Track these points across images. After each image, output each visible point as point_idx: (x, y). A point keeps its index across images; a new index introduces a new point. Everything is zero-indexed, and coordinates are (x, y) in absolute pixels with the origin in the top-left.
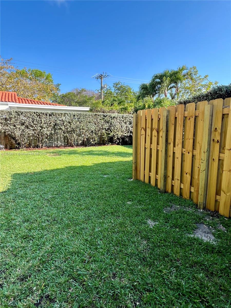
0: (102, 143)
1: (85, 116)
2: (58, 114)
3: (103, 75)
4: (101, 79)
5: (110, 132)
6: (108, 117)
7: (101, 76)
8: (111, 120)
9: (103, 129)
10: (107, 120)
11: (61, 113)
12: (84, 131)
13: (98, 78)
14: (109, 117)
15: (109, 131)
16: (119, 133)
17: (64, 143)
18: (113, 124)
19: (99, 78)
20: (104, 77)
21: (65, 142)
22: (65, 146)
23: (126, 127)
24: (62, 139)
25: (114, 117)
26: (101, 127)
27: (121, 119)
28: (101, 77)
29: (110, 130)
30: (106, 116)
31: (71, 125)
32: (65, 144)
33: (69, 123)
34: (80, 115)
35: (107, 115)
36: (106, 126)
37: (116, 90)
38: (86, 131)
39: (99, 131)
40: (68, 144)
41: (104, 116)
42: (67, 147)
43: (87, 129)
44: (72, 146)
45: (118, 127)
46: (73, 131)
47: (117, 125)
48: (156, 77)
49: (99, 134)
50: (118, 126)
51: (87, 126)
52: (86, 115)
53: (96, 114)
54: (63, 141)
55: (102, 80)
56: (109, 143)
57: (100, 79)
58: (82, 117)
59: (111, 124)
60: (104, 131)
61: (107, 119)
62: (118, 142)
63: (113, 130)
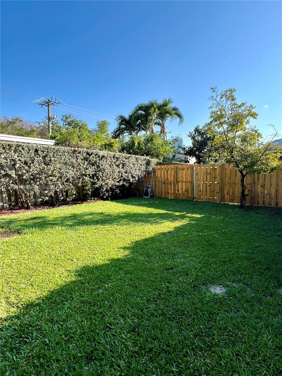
0: (81, 198)
1: (57, 152)
2: (3, 145)
3: (52, 101)
4: (48, 105)
5: (97, 180)
6: (94, 156)
7: (48, 101)
8: (98, 161)
9: (86, 176)
10: (93, 160)
11: (9, 145)
12: (54, 179)
13: (42, 105)
14: (96, 156)
15: (95, 178)
16: (110, 182)
17: (10, 203)
18: (101, 167)
19: (44, 104)
20: (52, 104)
21: (10, 200)
22: (11, 209)
23: (119, 172)
24: (4, 195)
25: (103, 157)
26: (84, 173)
27: (112, 160)
28: (48, 103)
29: (97, 178)
30: (91, 155)
31: (29, 167)
32: (10, 205)
33: (26, 163)
34: (48, 150)
35: (92, 153)
36: (91, 171)
37: (66, 124)
38: (58, 180)
39: (79, 178)
40: (17, 204)
41: (88, 154)
42: (15, 210)
43: (59, 175)
44: (28, 208)
45: (109, 172)
46: (34, 178)
47: (107, 168)
48: (140, 108)
49: (80, 185)
50: (108, 170)
51: (59, 170)
52: (58, 150)
53: (74, 151)
54: (7, 198)
55: (50, 108)
56: (93, 198)
57: (46, 106)
58: (51, 155)
59: (98, 167)
60: (87, 179)
61: (92, 158)
62: (107, 195)
63: (101, 178)
